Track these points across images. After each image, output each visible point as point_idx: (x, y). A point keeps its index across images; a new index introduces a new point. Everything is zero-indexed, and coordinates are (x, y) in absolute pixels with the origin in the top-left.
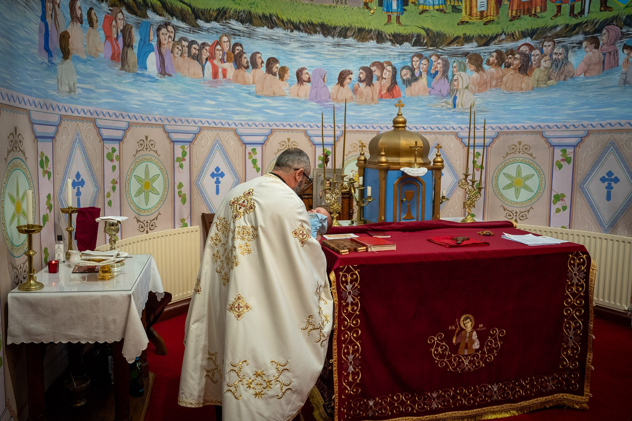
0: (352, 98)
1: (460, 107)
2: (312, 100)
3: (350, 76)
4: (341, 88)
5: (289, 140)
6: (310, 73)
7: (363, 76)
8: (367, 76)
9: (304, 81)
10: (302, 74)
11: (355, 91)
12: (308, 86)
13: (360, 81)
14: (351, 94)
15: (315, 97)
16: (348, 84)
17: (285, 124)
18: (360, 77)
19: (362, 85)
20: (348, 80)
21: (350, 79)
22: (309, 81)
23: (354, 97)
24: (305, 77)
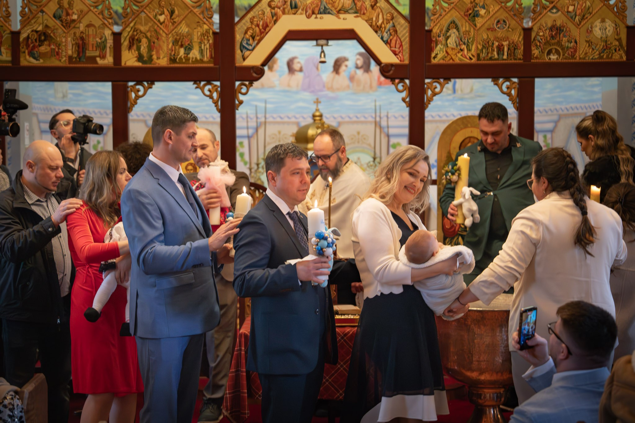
0: (348, 87)
1: (459, 92)
2: (304, 90)
3: (346, 63)
4: (337, 76)
5: (280, 132)
6: (302, 62)
7: (360, 63)
8: (364, 62)
9: (296, 71)
10: (293, 63)
11: (352, 78)
12: (299, 76)
13: (357, 67)
14: (347, 82)
15: (308, 87)
16: (344, 71)
17: (275, 116)
18: (357, 64)
19: (360, 72)
20: (343, 68)
21: (346, 66)
22: (301, 70)
23: (351, 85)
24: (296, 66)
